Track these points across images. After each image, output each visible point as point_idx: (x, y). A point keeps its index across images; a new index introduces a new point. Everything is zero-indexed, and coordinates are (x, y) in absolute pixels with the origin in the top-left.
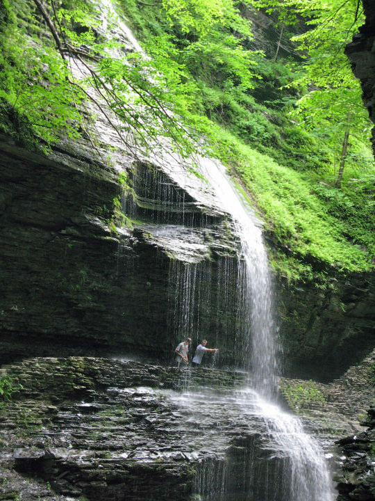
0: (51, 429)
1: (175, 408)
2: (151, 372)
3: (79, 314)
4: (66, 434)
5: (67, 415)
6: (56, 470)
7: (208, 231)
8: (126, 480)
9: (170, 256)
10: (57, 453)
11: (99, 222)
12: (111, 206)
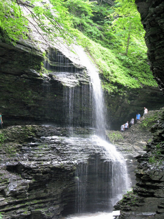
0: (20, 153)
1: (67, 144)
2: (58, 130)
3: (29, 108)
4: (26, 155)
5: (26, 148)
6: (23, 170)
7: (78, 74)
8: (50, 172)
9: (64, 84)
10: (23, 163)
11: (35, 72)
12: (40, 65)
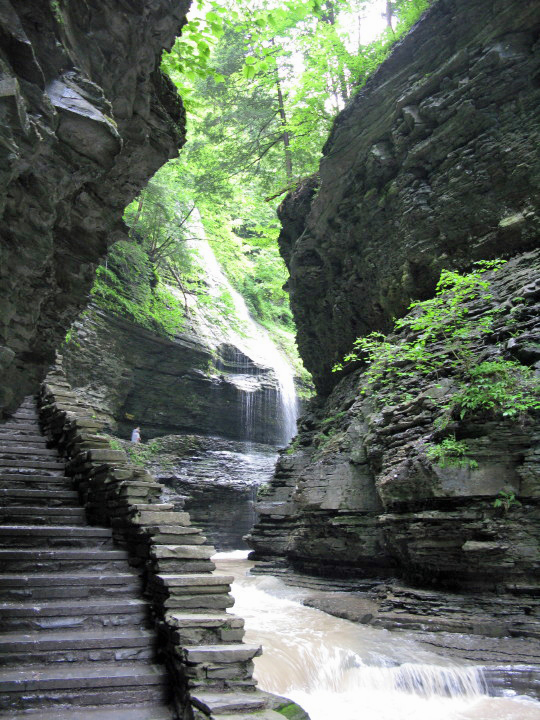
3: (194, 417)
5: (185, 462)
7: (260, 376)
10: (179, 476)
11: (201, 372)
12: (206, 364)
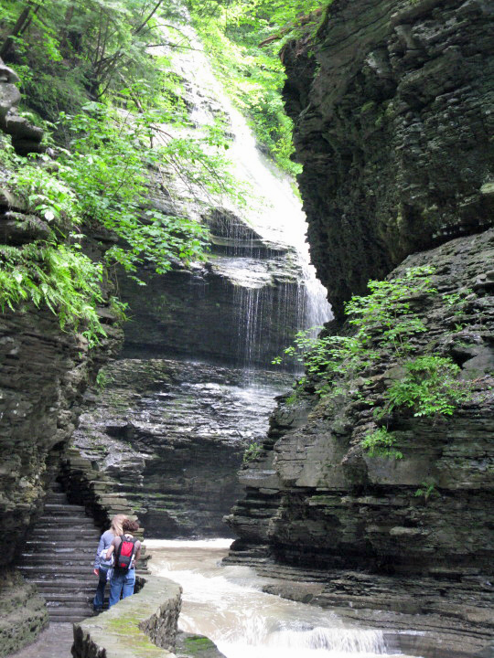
0: (136, 409)
1: (237, 400)
2: (219, 372)
3: (163, 329)
4: (146, 414)
5: (148, 401)
6: (136, 436)
8: (190, 447)
9: (234, 283)
10: (137, 424)
